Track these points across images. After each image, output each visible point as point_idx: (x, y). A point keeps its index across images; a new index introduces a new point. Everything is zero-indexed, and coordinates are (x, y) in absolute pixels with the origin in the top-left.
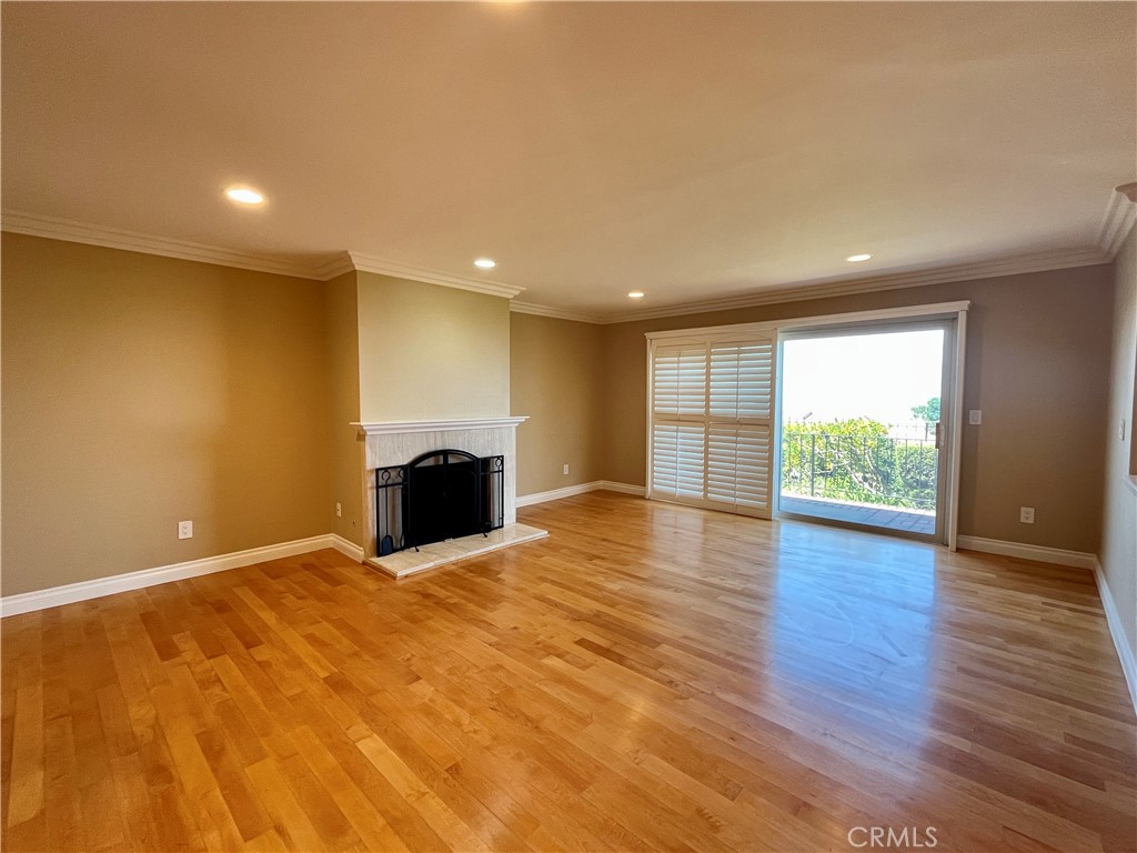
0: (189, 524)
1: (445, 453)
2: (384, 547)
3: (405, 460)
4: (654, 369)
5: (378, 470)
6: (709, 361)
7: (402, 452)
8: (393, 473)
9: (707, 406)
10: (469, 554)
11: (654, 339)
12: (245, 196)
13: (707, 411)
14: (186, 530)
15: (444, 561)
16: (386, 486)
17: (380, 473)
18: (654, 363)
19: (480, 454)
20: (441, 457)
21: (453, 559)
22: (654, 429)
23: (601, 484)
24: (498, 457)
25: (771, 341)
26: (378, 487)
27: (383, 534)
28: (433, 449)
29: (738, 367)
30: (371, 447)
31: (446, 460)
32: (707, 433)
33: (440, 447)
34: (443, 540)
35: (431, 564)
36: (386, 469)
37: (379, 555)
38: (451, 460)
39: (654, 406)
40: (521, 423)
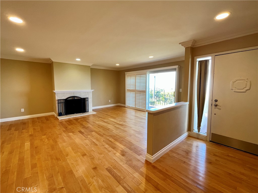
0: (23, 109)
1: (74, 97)
2: (60, 114)
3: (65, 98)
4: (127, 80)
5: (58, 100)
6: (136, 78)
7: (64, 97)
8: (62, 101)
9: (135, 88)
10: (76, 116)
11: (127, 74)
12: (20, 50)
13: (135, 89)
14: (23, 110)
15: (70, 117)
16: (60, 103)
17: (59, 100)
18: (127, 79)
19: (82, 97)
20: (73, 98)
21: (72, 117)
22: (127, 93)
23: (119, 104)
24: (87, 98)
25: (146, 74)
26: (58, 103)
27: (60, 112)
28: (71, 96)
29: (140, 80)
30: (57, 95)
31: (74, 98)
32: (135, 93)
33: (73, 96)
34: (74, 114)
35: (67, 118)
36: (60, 100)
37: (59, 116)
38: (75, 98)
39: (127, 88)
40: (92, 91)
